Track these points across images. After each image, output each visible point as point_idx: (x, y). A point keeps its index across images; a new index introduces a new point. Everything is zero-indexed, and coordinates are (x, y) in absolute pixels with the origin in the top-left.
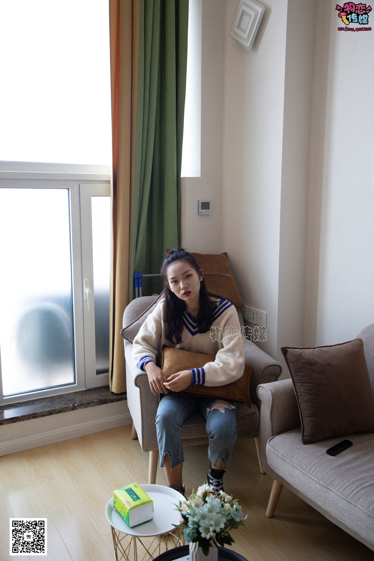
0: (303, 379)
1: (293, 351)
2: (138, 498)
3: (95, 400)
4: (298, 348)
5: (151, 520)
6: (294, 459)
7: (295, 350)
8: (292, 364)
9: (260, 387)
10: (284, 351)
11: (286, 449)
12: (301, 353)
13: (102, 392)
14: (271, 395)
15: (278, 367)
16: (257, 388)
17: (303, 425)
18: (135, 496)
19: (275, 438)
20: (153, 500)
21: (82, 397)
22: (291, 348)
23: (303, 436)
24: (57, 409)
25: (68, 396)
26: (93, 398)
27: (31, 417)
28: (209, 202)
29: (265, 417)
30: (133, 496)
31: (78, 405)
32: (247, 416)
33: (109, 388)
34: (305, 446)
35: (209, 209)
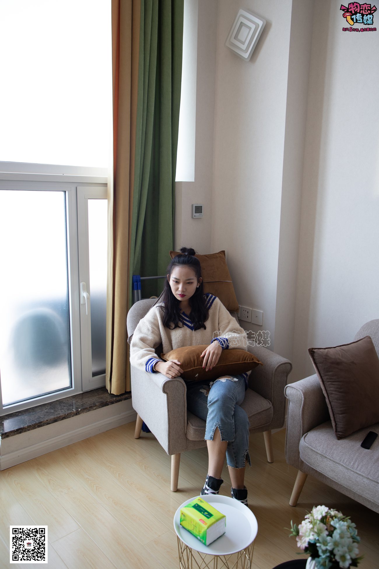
0: (332, 378)
1: (319, 352)
2: (211, 515)
3: (97, 403)
5: (224, 534)
6: (334, 455)
7: (320, 350)
8: (320, 365)
9: (288, 387)
10: (311, 352)
11: (324, 446)
12: (327, 353)
13: (100, 394)
14: (303, 395)
15: (289, 365)
16: (285, 388)
18: (206, 513)
19: (308, 435)
20: (225, 515)
21: (82, 401)
22: (316, 349)
23: (336, 431)
24: (62, 416)
25: (67, 400)
26: (93, 401)
27: (36, 426)
28: (202, 206)
29: (295, 415)
30: (204, 513)
31: (81, 410)
32: (264, 411)
33: (108, 390)
34: (339, 441)
35: (202, 213)
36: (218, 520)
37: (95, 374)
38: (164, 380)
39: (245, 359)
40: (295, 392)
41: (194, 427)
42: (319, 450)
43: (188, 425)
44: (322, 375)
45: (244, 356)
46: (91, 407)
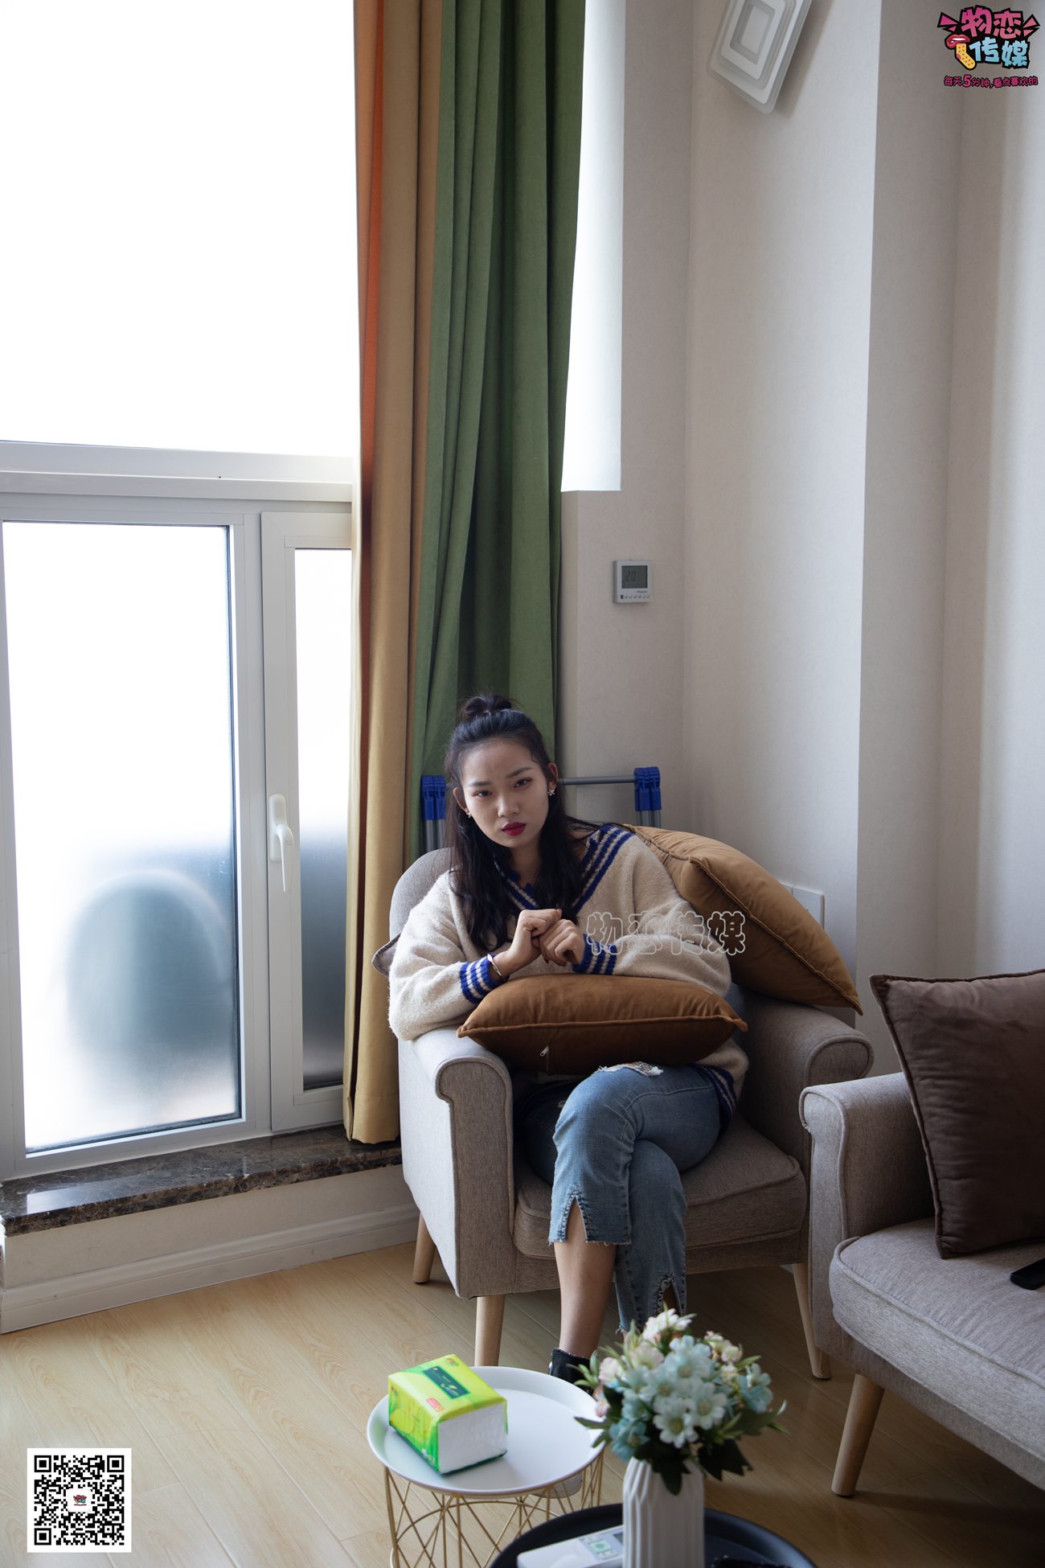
0: (936, 1065)
1: (904, 988)
2: (462, 1391)
3: (303, 1162)
4: (922, 980)
5: (501, 1456)
6: (914, 1298)
7: (912, 983)
8: (903, 1025)
9: (808, 1095)
10: (879, 988)
11: (890, 1271)
12: (930, 992)
13: (322, 1141)
14: (842, 1115)
15: (860, 1046)
16: (801, 1097)
17: (940, 1203)
18: (453, 1387)
19: (855, 1243)
21: (262, 1156)
22: (898, 979)
23: (941, 1233)
24: (191, 1189)
25: (220, 1151)
26: (295, 1157)
27: (111, 1210)
28: (646, 567)
29: (825, 1183)
30: (446, 1386)
31: (251, 1177)
32: (769, 1186)
33: (345, 1130)
34: (945, 1262)
35: (646, 587)
36: (478, 1406)
37: (311, 1084)
38: (442, 1060)
39: (694, 1010)
40: (823, 1108)
41: (531, 1212)
42: (875, 1282)
43: (518, 1206)
44: (908, 1057)
45: (691, 1002)
46: (283, 1173)
